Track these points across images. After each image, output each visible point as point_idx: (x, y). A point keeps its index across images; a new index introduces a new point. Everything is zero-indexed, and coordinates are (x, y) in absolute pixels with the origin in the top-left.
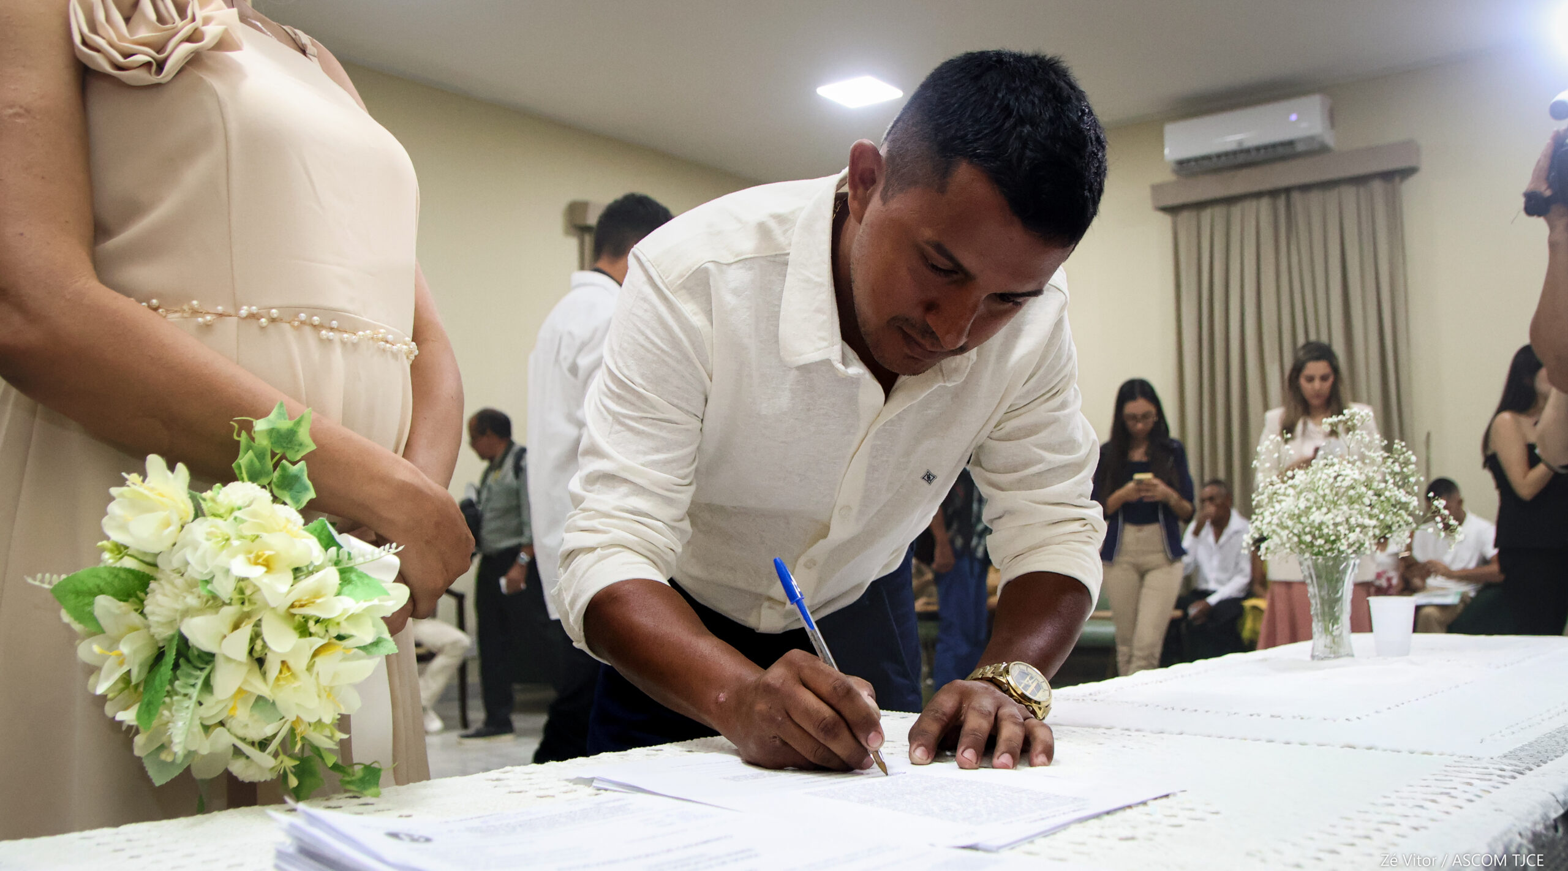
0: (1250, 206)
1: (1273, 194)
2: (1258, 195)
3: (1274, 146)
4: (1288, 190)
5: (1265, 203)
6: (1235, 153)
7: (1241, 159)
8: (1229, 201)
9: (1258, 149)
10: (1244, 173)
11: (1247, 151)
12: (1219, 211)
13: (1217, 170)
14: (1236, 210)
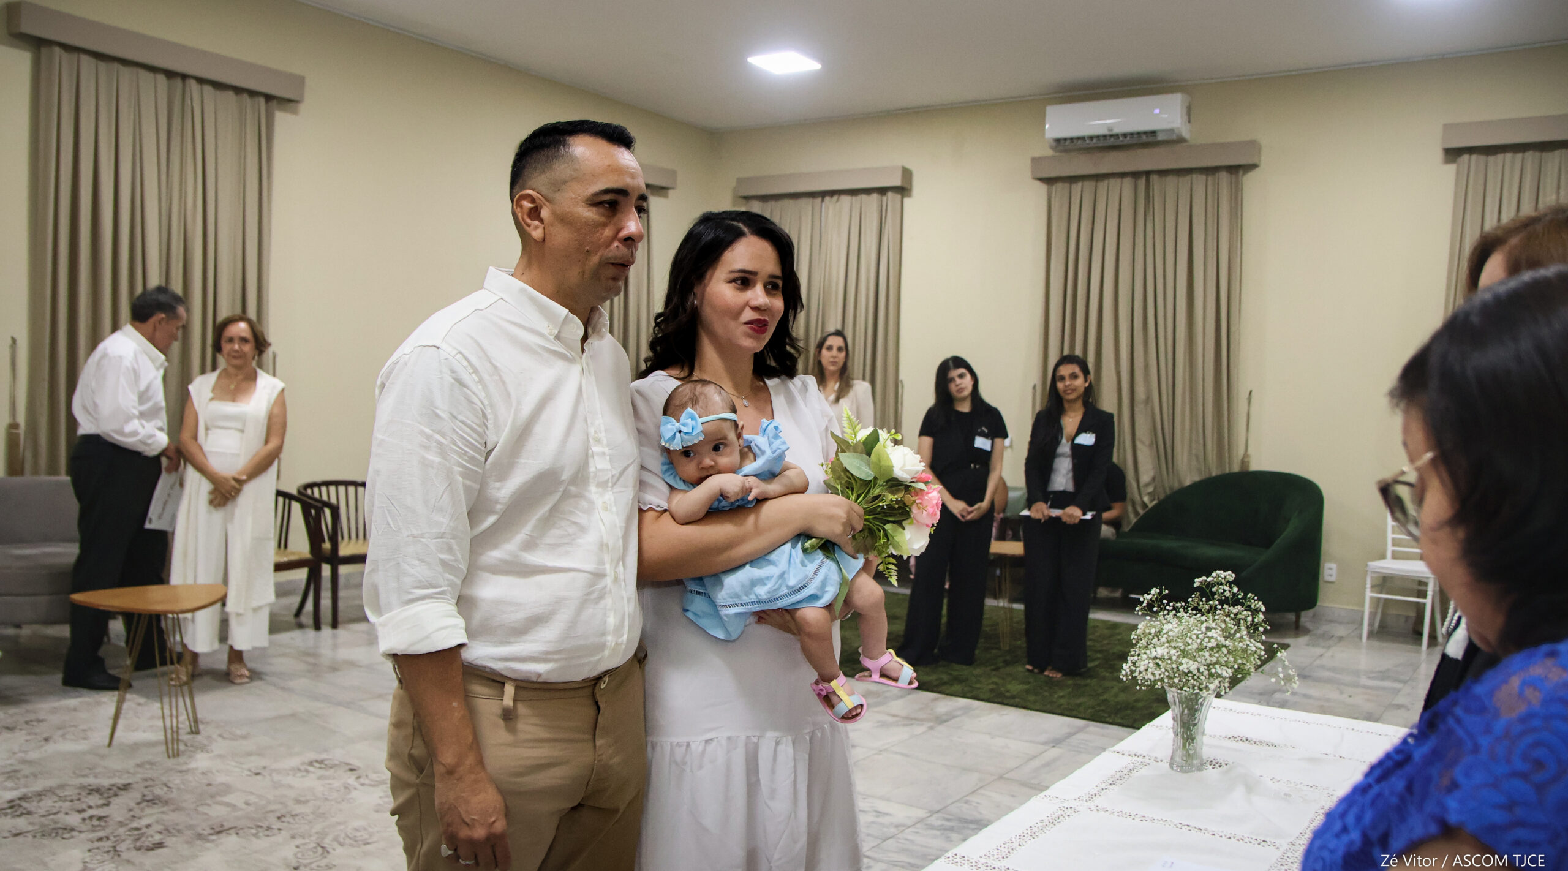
0: (1115, 183)
1: (1135, 175)
2: (1123, 175)
3: (1139, 134)
4: (1148, 173)
5: (1128, 182)
6: (1105, 136)
7: (1112, 141)
8: (1098, 177)
9: (1125, 135)
10: (1114, 155)
11: (1117, 136)
12: (1089, 185)
13: (1088, 150)
14: (1103, 185)
